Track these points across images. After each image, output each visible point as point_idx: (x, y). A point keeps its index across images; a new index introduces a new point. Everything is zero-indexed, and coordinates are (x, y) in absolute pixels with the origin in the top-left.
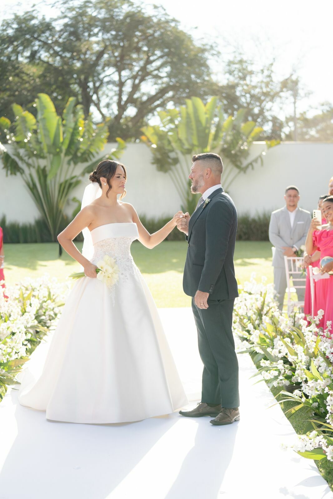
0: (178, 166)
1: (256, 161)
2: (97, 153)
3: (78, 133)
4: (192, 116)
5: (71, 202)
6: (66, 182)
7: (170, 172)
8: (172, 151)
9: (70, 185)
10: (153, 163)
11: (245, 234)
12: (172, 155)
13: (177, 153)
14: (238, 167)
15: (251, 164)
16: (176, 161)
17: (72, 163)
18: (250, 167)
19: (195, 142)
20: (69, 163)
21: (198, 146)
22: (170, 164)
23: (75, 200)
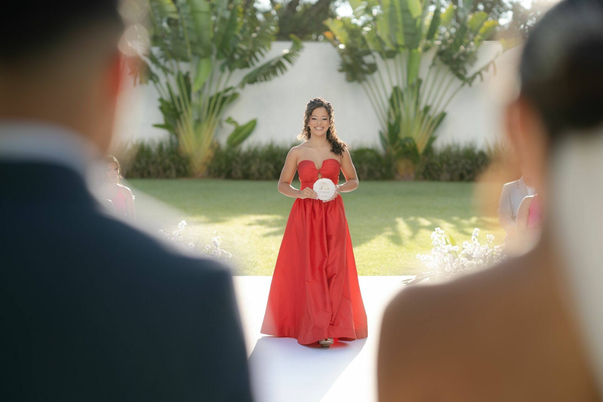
0: (376, 75)
1: (486, 68)
3: (236, 26)
5: (225, 124)
6: (218, 95)
8: (368, 52)
9: (224, 99)
10: (341, 71)
12: (368, 59)
13: (374, 57)
14: (461, 77)
15: (479, 73)
16: (373, 68)
17: (227, 69)
18: (478, 77)
19: (401, 41)
20: (222, 69)
21: (404, 47)
22: (365, 72)
23: (230, 121)
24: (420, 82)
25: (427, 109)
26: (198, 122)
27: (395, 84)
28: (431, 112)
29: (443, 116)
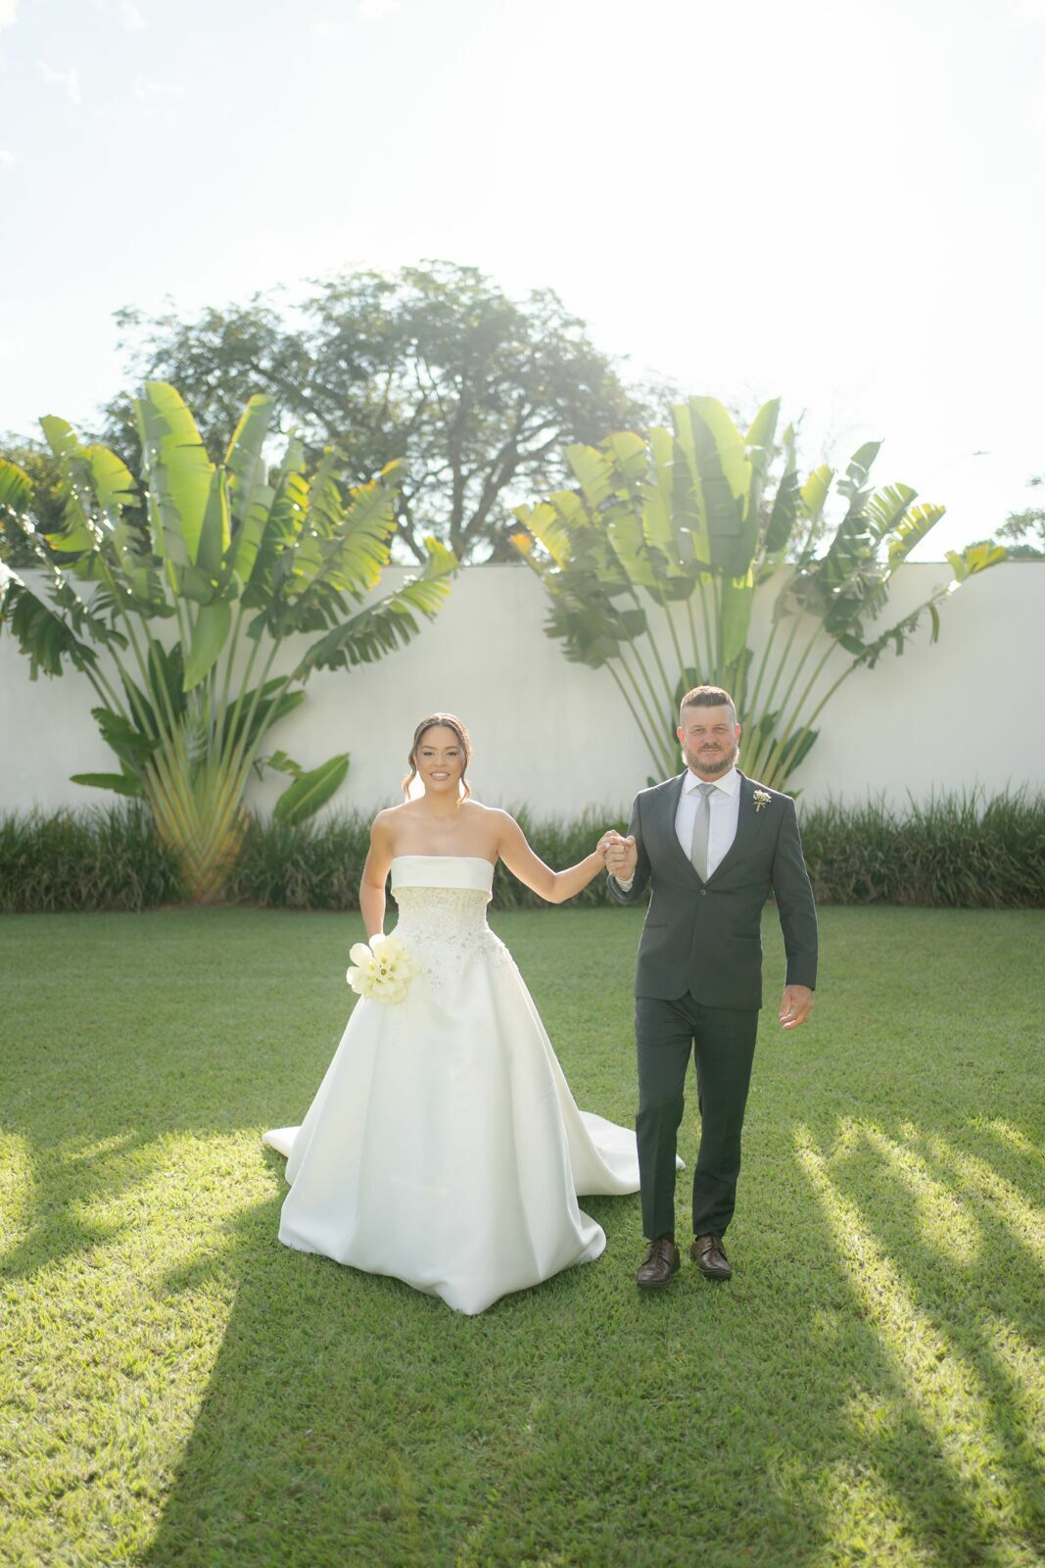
0: (641, 641)
1: (912, 622)
2: (357, 595)
3: (288, 522)
4: (692, 460)
5: (267, 771)
6: (248, 699)
7: (614, 662)
8: (627, 587)
9: (263, 708)
10: (552, 633)
11: (878, 879)
12: (622, 603)
13: (635, 597)
14: (851, 643)
15: (896, 633)
16: (635, 623)
17: (265, 632)
18: (892, 642)
19: (703, 555)
20: (254, 633)
21: (712, 569)
22: (616, 636)
23: (280, 761)
24: (748, 656)
25: (768, 724)
26: (200, 764)
27: (689, 663)
28: (779, 733)
29: (809, 739)
